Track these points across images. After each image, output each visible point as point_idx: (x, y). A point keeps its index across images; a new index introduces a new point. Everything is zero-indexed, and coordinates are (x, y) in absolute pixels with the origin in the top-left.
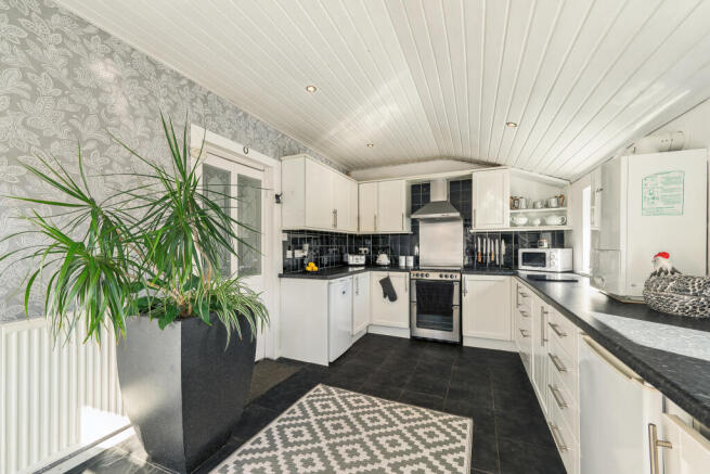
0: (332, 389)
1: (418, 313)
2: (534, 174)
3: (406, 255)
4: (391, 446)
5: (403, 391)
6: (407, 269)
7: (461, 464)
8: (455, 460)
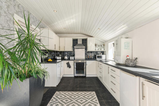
0: (61, 92)
1: (76, 70)
2: (99, 39)
3: (72, 56)
4: (81, 101)
5: (78, 89)
6: (72, 60)
7: (97, 101)
8: (95, 100)
